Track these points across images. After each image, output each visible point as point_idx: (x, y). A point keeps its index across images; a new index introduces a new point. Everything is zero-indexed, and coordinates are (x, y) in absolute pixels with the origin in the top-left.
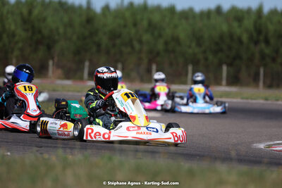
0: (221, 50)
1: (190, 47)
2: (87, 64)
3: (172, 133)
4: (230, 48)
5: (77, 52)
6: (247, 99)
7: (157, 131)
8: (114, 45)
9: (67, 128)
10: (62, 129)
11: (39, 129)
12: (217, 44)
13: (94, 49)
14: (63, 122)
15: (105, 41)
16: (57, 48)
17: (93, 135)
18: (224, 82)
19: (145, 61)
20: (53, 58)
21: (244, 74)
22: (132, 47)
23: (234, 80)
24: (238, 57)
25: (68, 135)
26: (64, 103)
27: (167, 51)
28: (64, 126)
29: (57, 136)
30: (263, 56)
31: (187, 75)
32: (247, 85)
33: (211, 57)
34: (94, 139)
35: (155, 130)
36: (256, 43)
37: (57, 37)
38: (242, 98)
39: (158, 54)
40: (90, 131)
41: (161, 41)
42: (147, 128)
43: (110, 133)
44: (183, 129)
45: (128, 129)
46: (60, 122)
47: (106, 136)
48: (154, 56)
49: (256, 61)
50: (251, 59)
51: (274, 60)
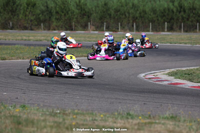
0: (164, 16)
1: (150, 15)
2: (105, 23)
5: (101, 19)
8: (117, 15)
12: (162, 13)
13: (108, 17)
15: (113, 12)
16: (92, 17)
18: (166, 30)
19: (131, 21)
20: (90, 22)
21: (175, 26)
22: (125, 15)
23: (171, 29)
24: (172, 18)
27: (141, 17)
30: (183, 18)
32: (176, 31)
33: (160, 19)
36: (180, 12)
37: (92, 12)
39: (137, 18)
41: (138, 12)
48: (135, 19)
49: (180, 20)
50: (178, 19)
51: (188, 19)
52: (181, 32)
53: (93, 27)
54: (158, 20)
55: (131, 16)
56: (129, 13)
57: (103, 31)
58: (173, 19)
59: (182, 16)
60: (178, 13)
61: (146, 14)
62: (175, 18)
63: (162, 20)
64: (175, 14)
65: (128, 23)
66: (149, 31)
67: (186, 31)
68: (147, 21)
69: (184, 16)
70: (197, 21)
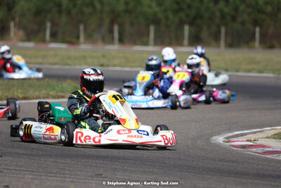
1: (150, 7)
3: (162, 136)
7: (148, 134)
9: (53, 132)
10: (48, 133)
11: (21, 133)
12: (178, 3)
13: (55, 10)
14: (49, 126)
17: (82, 139)
20: (14, 19)
22: (94, 7)
24: (199, 16)
25: (55, 139)
26: (48, 106)
28: (50, 129)
29: (43, 140)
30: (223, 16)
31: (148, 35)
34: (84, 143)
35: (146, 133)
39: (119, 15)
40: (79, 135)
42: (138, 131)
43: (100, 136)
44: (172, 132)
45: (118, 132)
46: (45, 126)
47: (97, 140)
48: (115, 17)
50: (211, 19)
51: (234, 19)
52: (219, 46)
53: (21, 33)
54: (167, 18)
55: (107, 9)
56: (102, 3)
57: (44, 41)
58: (202, 18)
60: (211, 5)
64: (205, 5)
65: (100, 26)
66: (146, 44)
67: (230, 45)
70: (256, 23)
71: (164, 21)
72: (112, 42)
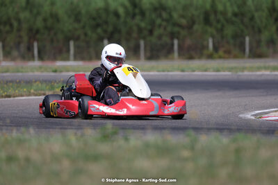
0: (98, 25)
4: (106, 23)
6: (163, 71)
12: (94, 19)
19: (25, 39)
27: (46, 28)
31: (68, 51)
33: (89, 33)
36: (133, 16)
38: (158, 71)
39: (38, 31)
48: (34, 34)
49: (135, 35)
51: (151, 32)
54: (86, 34)
55: (25, 26)
56: (19, 21)
58: (120, 32)
59: (138, 26)
60: (129, 20)
61: (58, 21)
62: (124, 30)
63: (94, 36)
64: (122, 19)
65: (19, 43)
66: (67, 59)
68: (60, 36)
69: (143, 25)
70: (173, 36)
71: (82, 37)
72: (32, 58)
